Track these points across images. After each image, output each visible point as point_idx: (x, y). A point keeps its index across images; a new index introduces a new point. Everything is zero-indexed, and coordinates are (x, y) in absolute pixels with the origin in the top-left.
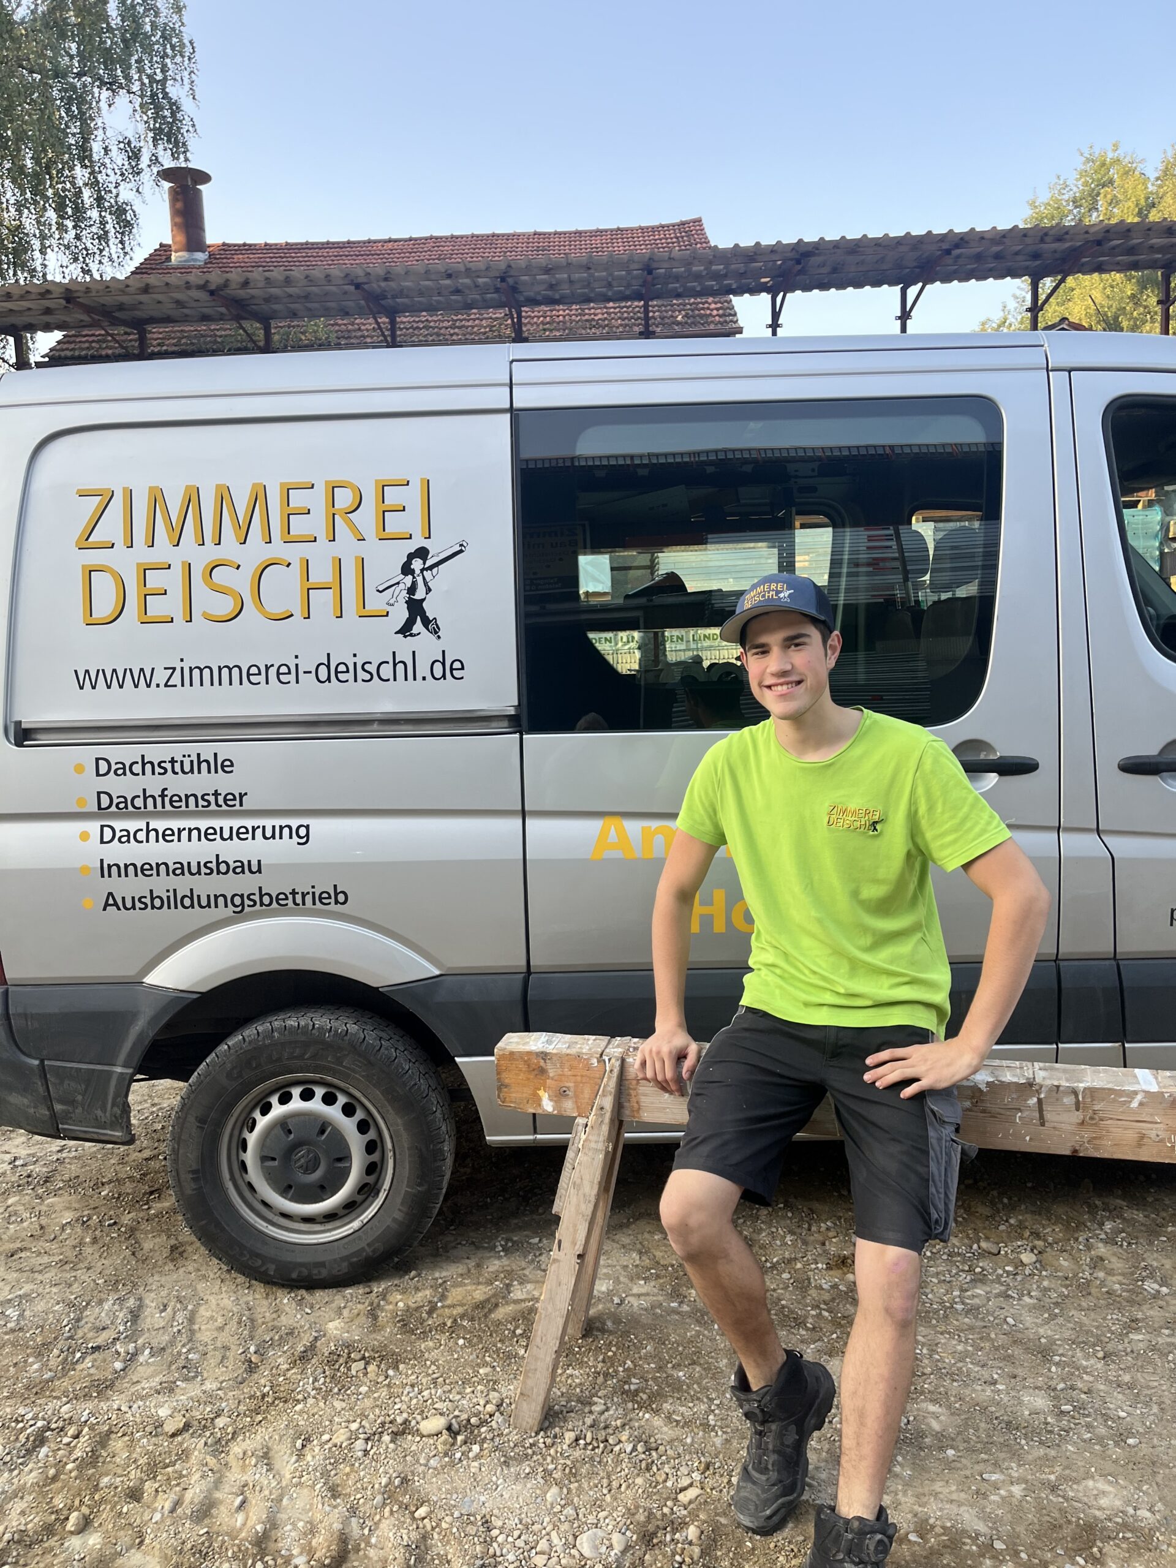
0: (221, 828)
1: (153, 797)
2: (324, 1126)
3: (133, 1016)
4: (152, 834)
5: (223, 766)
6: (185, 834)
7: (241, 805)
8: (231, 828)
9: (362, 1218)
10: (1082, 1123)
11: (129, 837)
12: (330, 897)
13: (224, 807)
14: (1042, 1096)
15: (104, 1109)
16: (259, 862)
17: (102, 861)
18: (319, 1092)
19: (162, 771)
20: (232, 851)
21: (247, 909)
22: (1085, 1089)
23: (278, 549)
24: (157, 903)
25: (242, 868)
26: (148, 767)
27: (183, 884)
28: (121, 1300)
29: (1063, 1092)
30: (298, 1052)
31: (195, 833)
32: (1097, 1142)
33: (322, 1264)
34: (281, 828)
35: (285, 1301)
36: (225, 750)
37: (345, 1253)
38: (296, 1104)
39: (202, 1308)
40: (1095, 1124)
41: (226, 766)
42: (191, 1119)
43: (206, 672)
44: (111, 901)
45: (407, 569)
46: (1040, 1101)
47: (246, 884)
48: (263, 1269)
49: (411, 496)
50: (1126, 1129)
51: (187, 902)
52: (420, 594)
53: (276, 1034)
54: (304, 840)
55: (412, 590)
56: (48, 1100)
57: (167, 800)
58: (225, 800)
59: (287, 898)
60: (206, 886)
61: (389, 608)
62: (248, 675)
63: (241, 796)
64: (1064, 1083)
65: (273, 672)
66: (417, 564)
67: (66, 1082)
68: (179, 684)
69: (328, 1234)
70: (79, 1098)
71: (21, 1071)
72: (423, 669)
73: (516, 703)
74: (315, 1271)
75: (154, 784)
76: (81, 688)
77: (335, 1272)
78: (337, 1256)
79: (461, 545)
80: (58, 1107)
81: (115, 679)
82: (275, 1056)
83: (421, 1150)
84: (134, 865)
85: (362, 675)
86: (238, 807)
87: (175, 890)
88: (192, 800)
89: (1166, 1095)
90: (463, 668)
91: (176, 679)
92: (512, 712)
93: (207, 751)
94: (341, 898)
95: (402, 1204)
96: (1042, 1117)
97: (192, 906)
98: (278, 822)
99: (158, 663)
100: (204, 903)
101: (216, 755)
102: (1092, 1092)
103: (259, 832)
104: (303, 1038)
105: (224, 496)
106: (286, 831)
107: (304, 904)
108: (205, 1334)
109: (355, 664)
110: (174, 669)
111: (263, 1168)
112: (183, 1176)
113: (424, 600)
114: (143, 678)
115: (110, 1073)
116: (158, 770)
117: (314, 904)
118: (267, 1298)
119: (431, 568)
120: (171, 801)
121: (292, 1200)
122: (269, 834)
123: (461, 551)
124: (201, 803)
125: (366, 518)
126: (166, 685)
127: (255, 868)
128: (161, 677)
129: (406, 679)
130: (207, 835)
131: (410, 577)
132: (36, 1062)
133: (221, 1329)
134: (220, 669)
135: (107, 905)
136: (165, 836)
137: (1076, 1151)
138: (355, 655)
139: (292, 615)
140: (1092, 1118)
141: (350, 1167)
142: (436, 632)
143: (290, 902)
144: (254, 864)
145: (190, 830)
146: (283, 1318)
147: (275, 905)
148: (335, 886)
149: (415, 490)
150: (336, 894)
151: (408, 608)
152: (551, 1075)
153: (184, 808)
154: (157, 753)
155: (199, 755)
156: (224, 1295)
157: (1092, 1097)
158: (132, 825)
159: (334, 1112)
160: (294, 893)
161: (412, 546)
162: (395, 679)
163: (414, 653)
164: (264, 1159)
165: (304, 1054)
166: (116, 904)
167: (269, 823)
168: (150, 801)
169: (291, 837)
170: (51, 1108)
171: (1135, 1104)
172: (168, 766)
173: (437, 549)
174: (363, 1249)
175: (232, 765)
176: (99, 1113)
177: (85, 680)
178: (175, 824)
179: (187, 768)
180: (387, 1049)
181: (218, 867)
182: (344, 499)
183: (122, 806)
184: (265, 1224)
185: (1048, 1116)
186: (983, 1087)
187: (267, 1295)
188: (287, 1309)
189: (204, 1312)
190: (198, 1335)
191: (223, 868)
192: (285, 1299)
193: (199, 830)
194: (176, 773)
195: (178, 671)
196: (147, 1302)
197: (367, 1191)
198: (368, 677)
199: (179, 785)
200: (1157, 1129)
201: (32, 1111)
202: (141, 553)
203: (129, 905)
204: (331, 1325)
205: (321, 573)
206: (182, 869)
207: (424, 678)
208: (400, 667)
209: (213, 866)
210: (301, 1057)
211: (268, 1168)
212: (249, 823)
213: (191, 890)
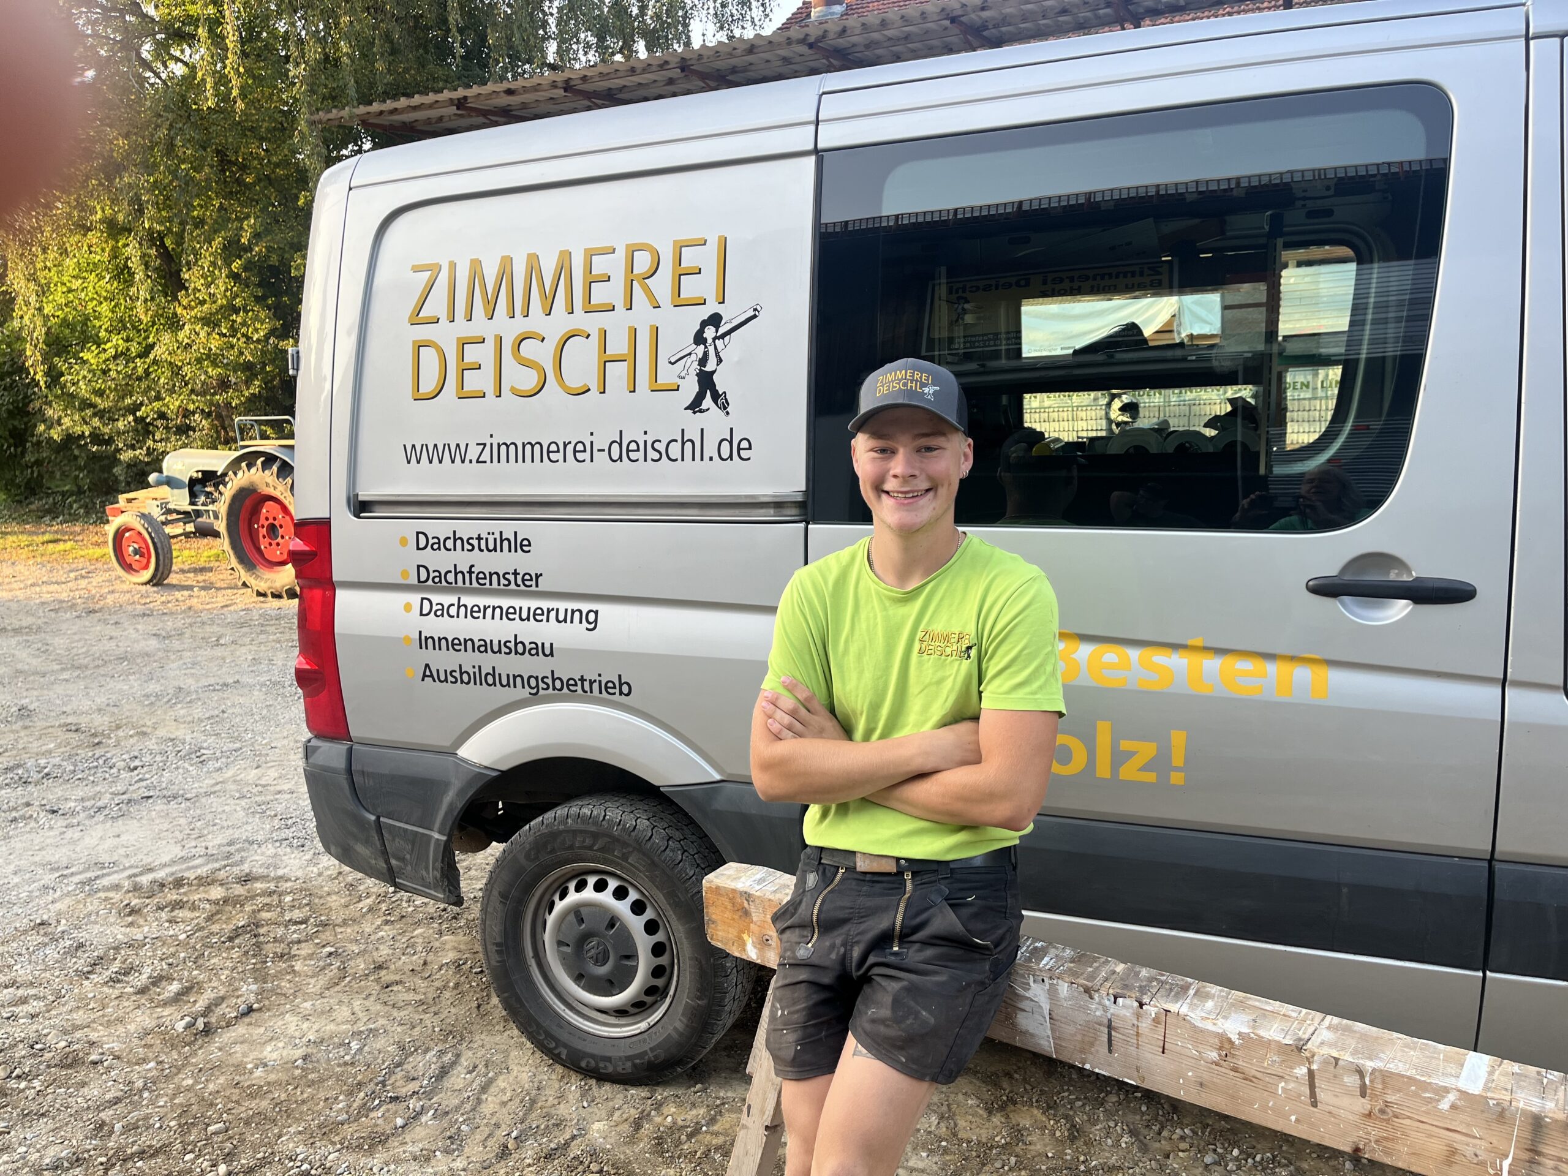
0: (521, 608)
1: (462, 573)
2: (613, 921)
3: (445, 785)
4: (462, 609)
5: (522, 546)
6: (489, 611)
7: (537, 586)
8: (529, 609)
9: (649, 1020)
10: (1369, 1115)
11: (443, 611)
12: (614, 687)
13: (522, 587)
14: (1314, 1067)
15: (427, 869)
16: (552, 645)
17: (420, 632)
18: (613, 884)
19: (470, 547)
20: (530, 632)
21: (541, 692)
22: (1374, 1070)
23: (581, 320)
24: (465, 678)
25: (537, 650)
26: (459, 542)
27: (487, 661)
28: (442, 1053)
29: (1343, 1068)
30: (588, 842)
31: (498, 611)
32: (1389, 1145)
33: (608, 1059)
34: (573, 612)
35: (573, 1088)
36: (525, 529)
37: (630, 1053)
38: (589, 894)
39: (501, 1078)
40: (1387, 1121)
41: (524, 545)
42: (495, 893)
43: (512, 448)
44: (428, 673)
45: (699, 339)
46: (1311, 1074)
47: (538, 666)
48: (556, 1052)
49: (705, 258)
50: (1430, 1136)
51: (490, 679)
52: (709, 368)
53: (570, 821)
54: (592, 626)
55: (703, 361)
56: (385, 853)
57: (474, 576)
58: (523, 580)
59: (576, 685)
60: (507, 665)
61: (680, 382)
62: (548, 452)
63: (537, 576)
64: (1347, 1057)
65: (570, 448)
66: (710, 333)
67: (397, 840)
68: (489, 460)
69: (618, 1030)
70: (408, 856)
71: (361, 823)
72: (710, 449)
73: (804, 489)
74: (602, 1065)
75: (463, 559)
76: (409, 462)
77: (619, 1069)
78: (622, 1054)
79: (755, 310)
80: (393, 862)
81: (435, 454)
82: (568, 843)
83: (700, 962)
84: (446, 639)
85: (652, 455)
86: (534, 588)
87: (480, 667)
88: (495, 577)
89: (1491, 1102)
90: (750, 448)
91: (486, 456)
92: (800, 499)
93: (508, 529)
94: (625, 689)
95: (683, 1014)
96: (1313, 1094)
97: (494, 684)
98: (572, 605)
99: (470, 439)
100: (505, 682)
101: (516, 533)
102: (1385, 1077)
103: (553, 614)
104: (593, 829)
105: (533, 264)
106: (577, 614)
107: (591, 692)
108: (490, 1104)
109: (645, 442)
110: (485, 445)
111: (558, 951)
112: (489, 947)
113: (714, 372)
114: (458, 454)
115: (430, 837)
116: (467, 546)
117: (601, 692)
118: (560, 1081)
119: (723, 336)
120: (478, 579)
121: (583, 988)
122: (561, 617)
123: (755, 316)
124: (503, 581)
125: (662, 284)
126: (478, 462)
127: (547, 652)
128: (473, 452)
129: (694, 460)
130: (508, 614)
131: (702, 346)
132: (373, 818)
133: (504, 1104)
134: (524, 446)
135: (424, 676)
136: (473, 612)
137: (1357, 1150)
138: (645, 433)
139: (589, 390)
140: (1382, 1111)
141: (636, 967)
142: (724, 407)
143: (579, 688)
144: (547, 646)
145: (494, 608)
146: (562, 1106)
147: (565, 690)
148: (620, 676)
149: (711, 251)
150: (621, 685)
151: (699, 381)
152: (754, 919)
153: (488, 586)
154: (467, 529)
155: (501, 533)
156: (527, 1069)
157: (1384, 1083)
158: (447, 599)
159: (622, 908)
160: (582, 679)
161: (705, 313)
162: (683, 460)
163: (702, 430)
164: (560, 943)
165: (594, 844)
166: (431, 676)
167: (562, 605)
168: (460, 576)
169: (581, 622)
170: (387, 862)
171: (1444, 1105)
172: (475, 542)
173: (731, 314)
174: (645, 1053)
175: (529, 545)
176: (424, 873)
177: (412, 455)
178: (482, 601)
179: (491, 547)
180: (673, 851)
181: (515, 647)
182: (643, 261)
183: (437, 580)
184: (563, 1007)
185: (1321, 1095)
186: (1235, 1038)
187: (563, 1077)
188: (571, 1097)
189: (501, 1083)
190: (483, 1105)
191: (520, 648)
192: (574, 1086)
193: (501, 608)
194: (482, 550)
195: (488, 448)
196: (463, 1060)
197: (654, 993)
198: (656, 456)
199: (485, 562)
200: (1475, 1146)
201: (373, 862)
202: (462, 328)
203: (442, 678)
204: (596, 1126)
205: (618, 345)
206: (485, 647)
207: (711, 459)
208: (688, 445)
209: (512, 645)
210: (590, 848)
211: (563, 953)
212: (545, 604)
213: (494, 668)
